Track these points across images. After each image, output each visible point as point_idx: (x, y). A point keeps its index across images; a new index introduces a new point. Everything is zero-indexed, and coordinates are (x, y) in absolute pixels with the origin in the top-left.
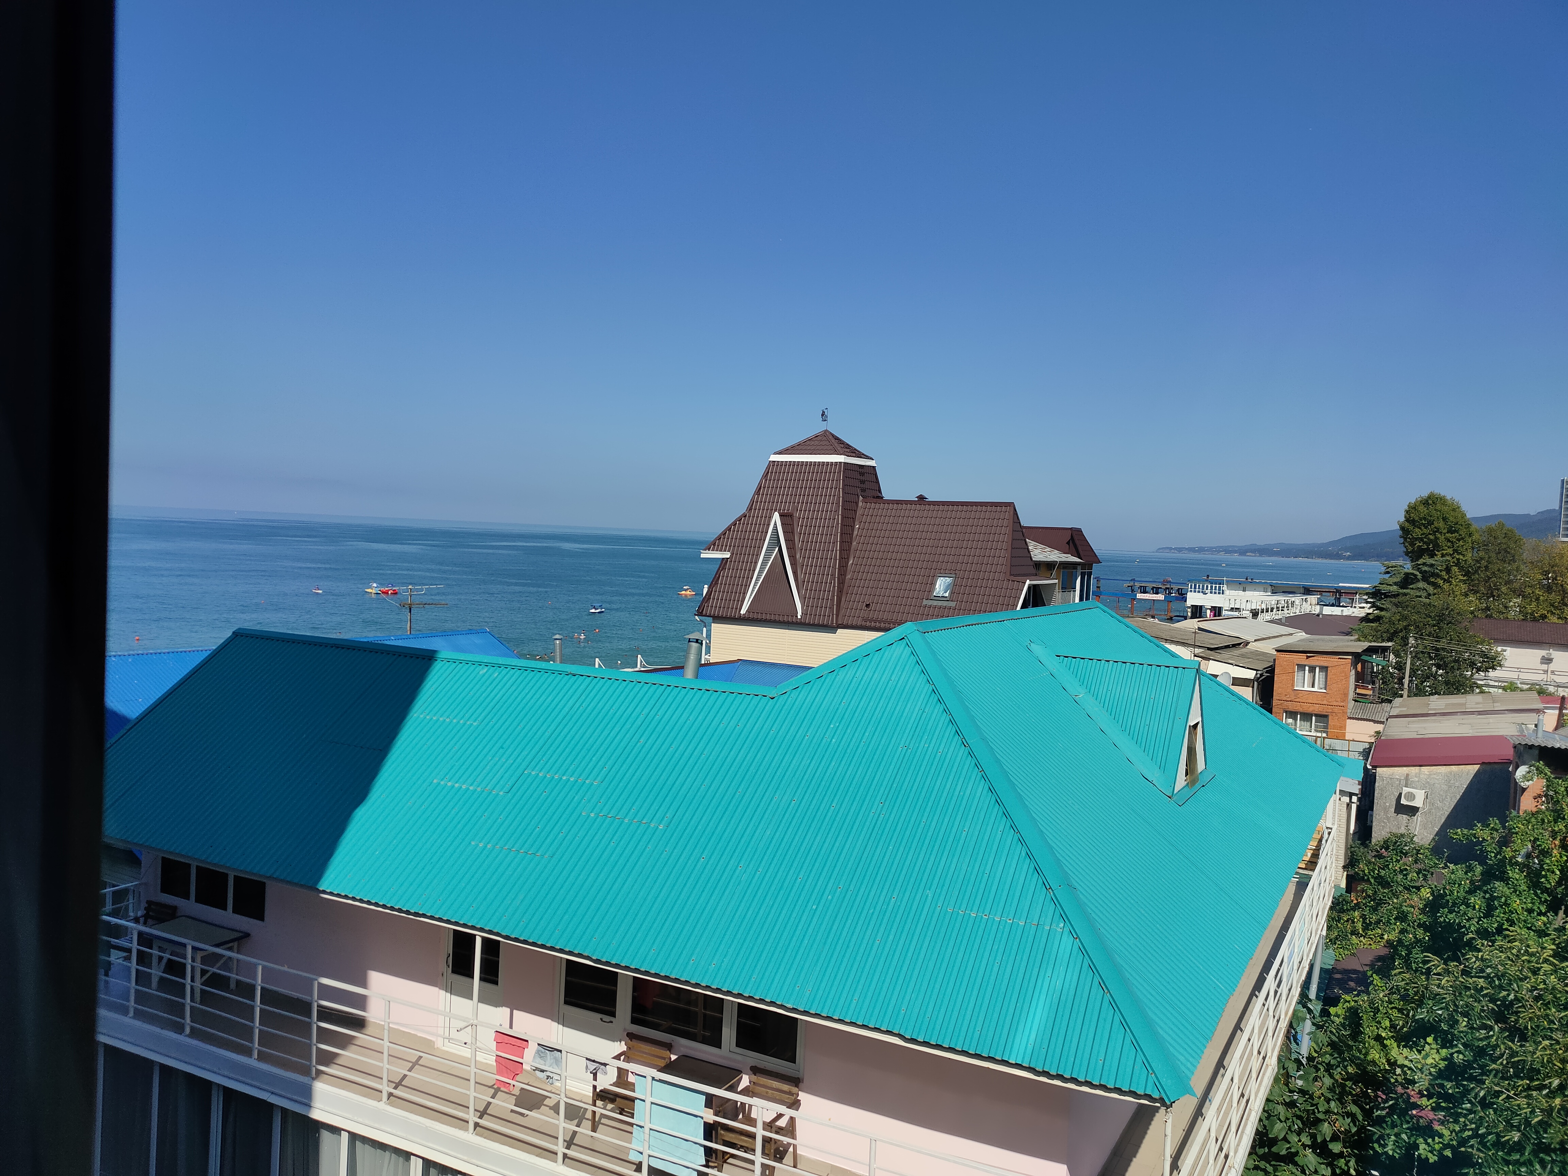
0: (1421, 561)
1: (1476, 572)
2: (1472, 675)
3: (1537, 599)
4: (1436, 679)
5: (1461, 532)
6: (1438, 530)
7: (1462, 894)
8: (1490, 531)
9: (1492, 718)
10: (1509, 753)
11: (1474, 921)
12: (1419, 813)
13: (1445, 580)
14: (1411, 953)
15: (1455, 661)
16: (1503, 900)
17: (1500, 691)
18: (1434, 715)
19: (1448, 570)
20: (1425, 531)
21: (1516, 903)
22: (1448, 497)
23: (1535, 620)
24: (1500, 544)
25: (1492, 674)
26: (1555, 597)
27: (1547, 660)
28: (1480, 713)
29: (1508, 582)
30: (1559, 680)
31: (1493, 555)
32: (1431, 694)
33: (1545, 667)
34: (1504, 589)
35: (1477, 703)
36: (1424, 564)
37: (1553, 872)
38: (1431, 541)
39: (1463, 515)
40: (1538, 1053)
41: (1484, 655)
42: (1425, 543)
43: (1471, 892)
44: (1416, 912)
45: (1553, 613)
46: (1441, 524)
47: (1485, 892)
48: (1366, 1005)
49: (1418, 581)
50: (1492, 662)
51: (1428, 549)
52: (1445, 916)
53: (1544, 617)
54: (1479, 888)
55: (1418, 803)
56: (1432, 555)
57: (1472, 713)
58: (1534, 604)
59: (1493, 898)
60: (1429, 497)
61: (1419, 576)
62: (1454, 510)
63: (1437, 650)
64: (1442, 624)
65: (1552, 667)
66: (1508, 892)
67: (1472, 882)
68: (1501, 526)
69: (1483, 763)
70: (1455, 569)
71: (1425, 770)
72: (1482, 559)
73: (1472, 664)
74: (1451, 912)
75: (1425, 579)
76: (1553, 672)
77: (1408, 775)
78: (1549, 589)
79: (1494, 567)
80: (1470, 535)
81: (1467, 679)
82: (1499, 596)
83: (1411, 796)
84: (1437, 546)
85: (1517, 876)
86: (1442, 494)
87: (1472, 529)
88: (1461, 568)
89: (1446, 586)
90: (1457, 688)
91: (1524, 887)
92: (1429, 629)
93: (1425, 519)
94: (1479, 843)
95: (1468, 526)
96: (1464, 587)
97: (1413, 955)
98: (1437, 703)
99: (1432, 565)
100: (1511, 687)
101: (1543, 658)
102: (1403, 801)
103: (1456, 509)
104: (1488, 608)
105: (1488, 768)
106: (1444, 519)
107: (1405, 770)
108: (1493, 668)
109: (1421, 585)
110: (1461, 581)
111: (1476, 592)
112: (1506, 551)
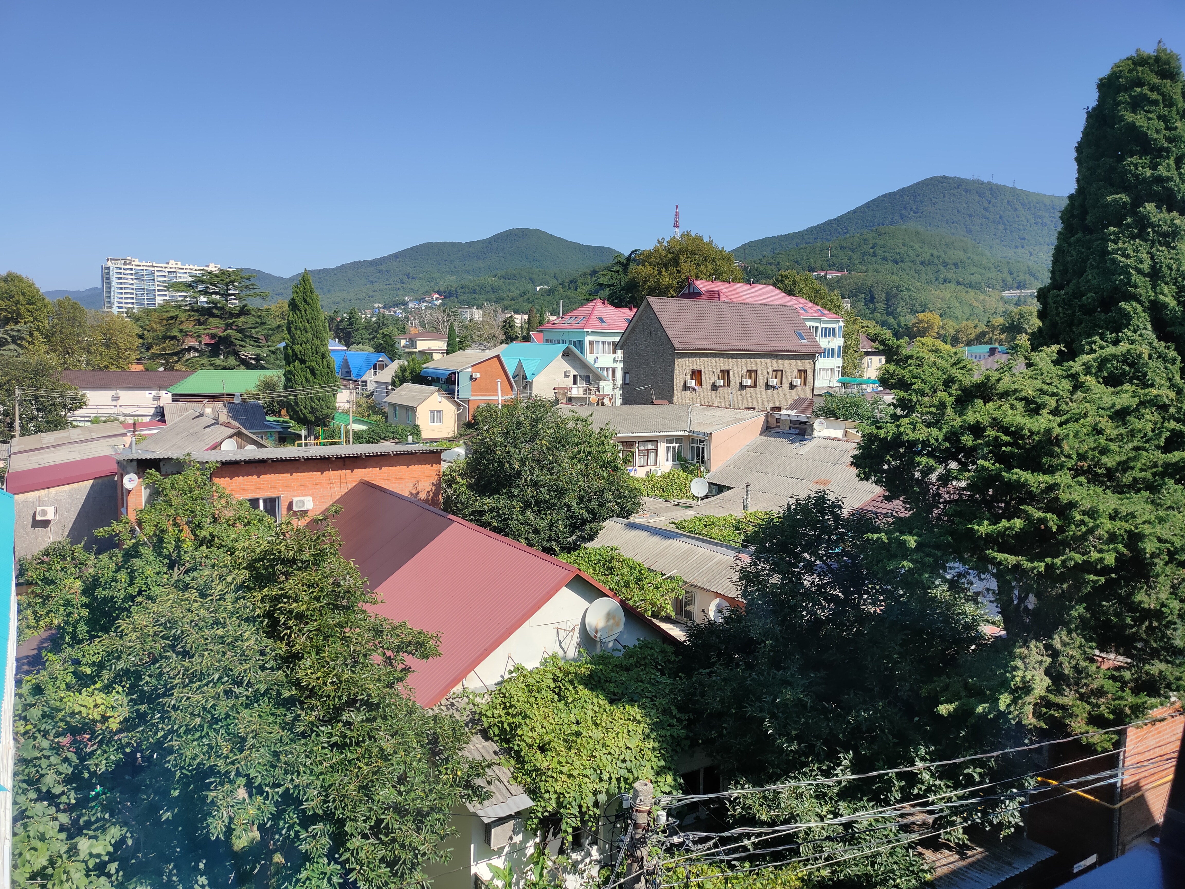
0: (8, 327)
1: (53, 335)
2: (66, 414)
3: (101, 354)
4: (37, 420)
5: (37, 304)
6: (18, 302)
7: (111, 574)
8: (60, 304)
9: (92, 444)
10: (114, 467)
11: (122, 591)
12: (51, 525)
13: (29, 342)
14: (76, 628)
15: (53, 405)
16: (140, 570)
17: (89, 424)
18: (48, 447)
19: (31, 334)
20: (8, 303)
21: (149, 571)
22: (24, 276)
23: (100, 369)
24: (69, 313)
25: (79, 412)
26: (113, 352)
27: (116, 398)
28: (82, 442)
29: (78, 342)
30: (126, 411)
31: (64, 322)
32: (36, 433)
33: (115, 403)
34: (76, 347)
35: (79, 435)
36: (12, 330)
37: (171, 543)
38: (14, 311)
39: (38, 291)
40: (204, 662)
41: (73, 398)
42: (9, 312)
43: (116, 571)
44: (78, 596)
45: (112, 364)
46: (21, 298)
47: (127, 568)
48: (46, 678)
49: (8, 343)
50: (79, 403)
51: (12, 317)
52: (100, 593)
53: (106, 367)
54: (123, 567)
55: (50, 516)
56: (17, 323)
57: (77, 442)
58: (99, 358)
59: (133, 571)
60: (7, 276)
61: (10, 340)
62: (29, 286)
63: (37, 397)
64: (38, 377)
65: (120, 402)
66: (142, 564)
67: (116, 564)
68: (68, 300)
69: (96, 478)
70: (36, 333)
71: (52, 490)
72: (57, 325)
73: (64, 406)
74: (104, 589)
75: (14, 342)
76: (120, 406)
77: (39, 497)
78: (107, 346)
79: (66, 331)
80: (45, 306)
81: (62, 418)
82: (72, 353)
83: (44, 513)
84: (19, 315)
85: (147, 552)
86: (19, 273)
87: (46, 301)
88: (41, 333)
89: (31, 347)
90: (56, 426)
91: (152, 558)
92: (28, 381)
93: (6, 293)
94: (117, 535)
95: (43, 299)
96: (45, 347)
97: (79, 629)
98: (48, 438)
99: (18, 331)
100: (95, 421)
101: (113, 397)
102: (38, 518)
103: (31, 286)
104: (65, 363)
105: (100, 481)
106: (23, 294)
107: (37, 493)
108: (80, 407)
109: (12, 346)
110: (42, 342)
111: (55, 351)
112: (74, 319)
